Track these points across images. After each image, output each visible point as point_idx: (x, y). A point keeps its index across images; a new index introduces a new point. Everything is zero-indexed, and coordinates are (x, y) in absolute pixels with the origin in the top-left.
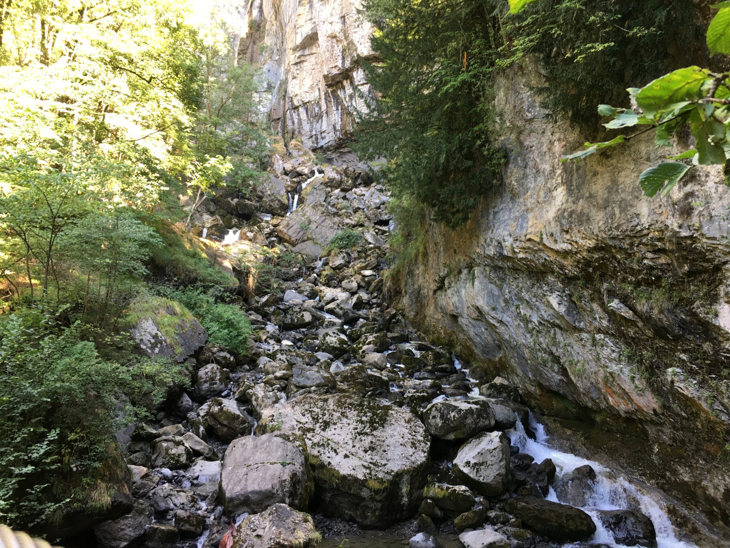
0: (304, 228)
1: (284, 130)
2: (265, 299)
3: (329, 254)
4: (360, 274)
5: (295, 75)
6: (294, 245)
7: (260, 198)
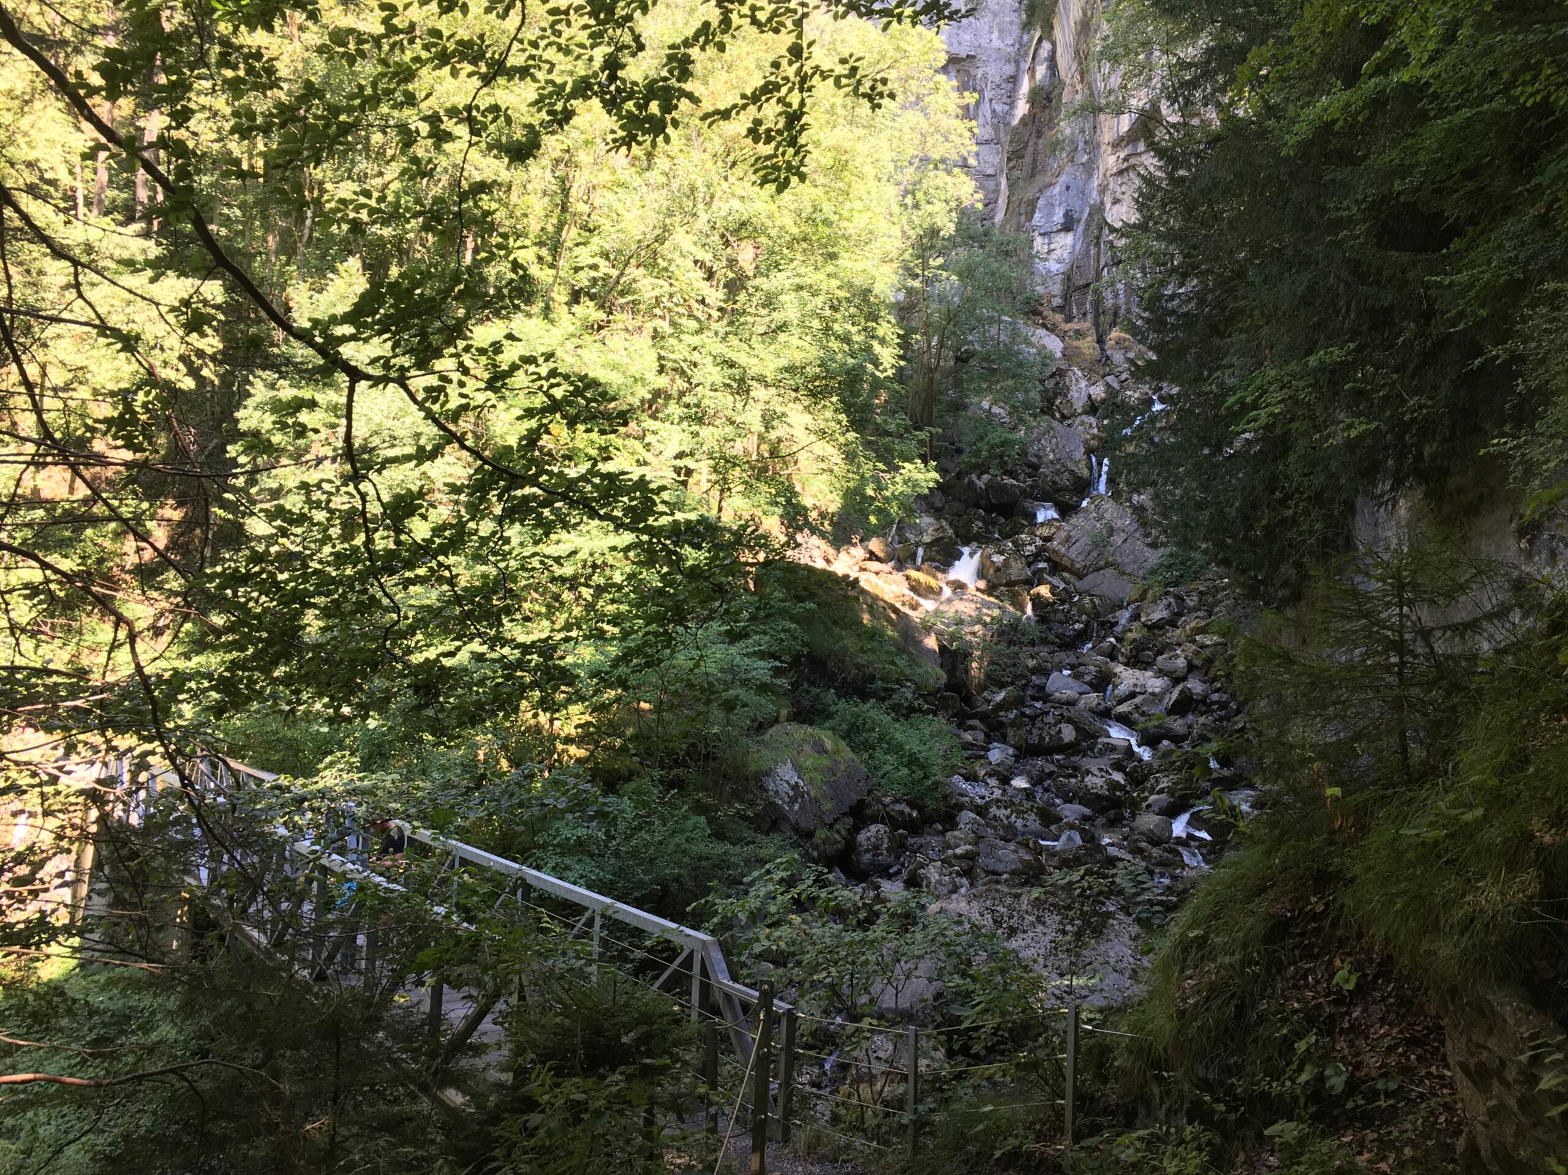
0: (1100, 543)
1: (1096, 309)
2: (1000, 697)
3: (1142, 598)
4: (1194, 641)
5: (1118, 195)
6: (1080, 577)
7: (1035, 467)
